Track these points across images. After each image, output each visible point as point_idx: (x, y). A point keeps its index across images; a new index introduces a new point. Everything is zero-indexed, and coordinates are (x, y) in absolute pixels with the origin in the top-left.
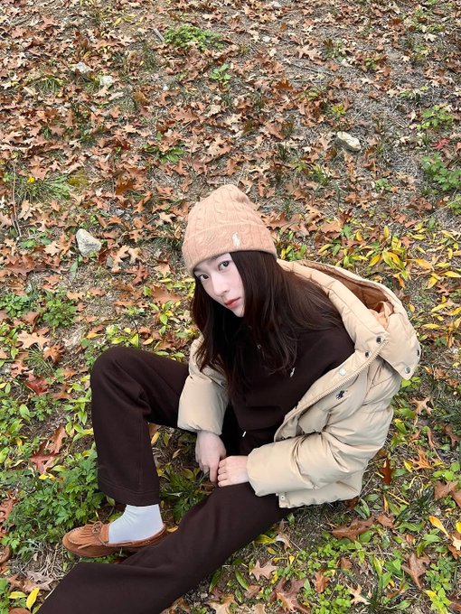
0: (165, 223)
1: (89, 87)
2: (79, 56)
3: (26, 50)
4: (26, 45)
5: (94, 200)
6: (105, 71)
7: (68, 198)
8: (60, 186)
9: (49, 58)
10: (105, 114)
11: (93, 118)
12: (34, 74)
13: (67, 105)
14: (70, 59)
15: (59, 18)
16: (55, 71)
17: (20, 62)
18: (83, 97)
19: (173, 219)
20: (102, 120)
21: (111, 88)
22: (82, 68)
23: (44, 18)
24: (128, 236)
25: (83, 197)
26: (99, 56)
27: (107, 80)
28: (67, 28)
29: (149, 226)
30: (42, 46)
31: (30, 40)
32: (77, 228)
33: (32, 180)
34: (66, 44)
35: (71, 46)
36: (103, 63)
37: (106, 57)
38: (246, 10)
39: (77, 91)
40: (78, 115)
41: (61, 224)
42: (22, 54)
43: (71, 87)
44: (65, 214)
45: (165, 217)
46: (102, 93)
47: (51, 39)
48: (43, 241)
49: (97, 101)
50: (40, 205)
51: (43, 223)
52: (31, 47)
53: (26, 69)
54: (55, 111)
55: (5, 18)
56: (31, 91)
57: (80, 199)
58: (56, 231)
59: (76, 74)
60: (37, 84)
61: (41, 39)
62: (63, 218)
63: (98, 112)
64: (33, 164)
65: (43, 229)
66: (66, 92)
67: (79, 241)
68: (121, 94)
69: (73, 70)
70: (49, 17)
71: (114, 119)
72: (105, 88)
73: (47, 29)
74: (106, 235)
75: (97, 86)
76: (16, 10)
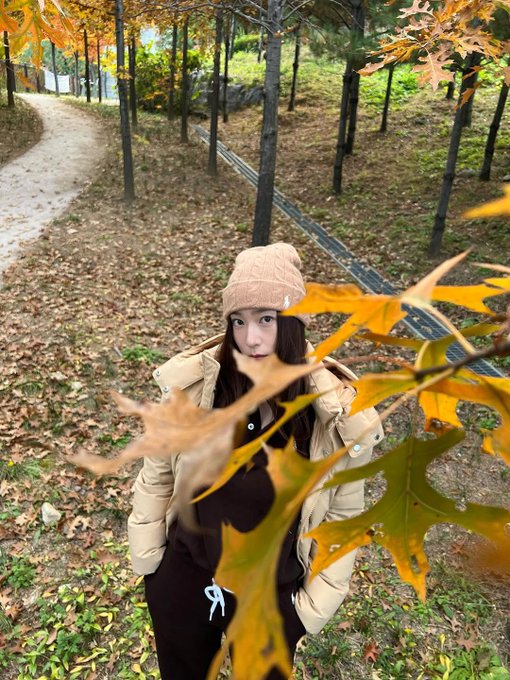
0: (112, 496)
1: (62, 391)
2: (58, 367)
3: (17, 361)
4: (18, 357)
5: (59, 479)
6: (76, 378)
7: (38, 477)
8: (34, 468)
9: (34, 367)
10: (74, 411)
11: (64, 414)
12: (22, 380)
13: (45, 403)
14: (51, 369)
15: (45, 337)
16: (38, 377)
17: (12, 371)
18: (58, 398)
19: (118, 493)
20: (70, 415)
21: (79, 391)
22: (59, 376)
23: (34, 338)
24: (82, 508)
25: (49, 477)
26: (73, 366)
27: (76, 385)
28: (50, 345)
29: (99, 500)
30: (30, 358)
31: (21, 353)
32: (43, 502)
33: (11, 464)
34: (50, 356)
35: (52, 358)
36: (75, 371)
37: (78, 367)
38: (182, 335)
39: (54, 393)
40: (53, 411)
41: (31, 499)
42: (14, 364)
43: (50, 390)
44: (34, 491)
45: (112, 492)
46: (72, 394)
47: (38, 353)
48: (15, 514)
49: (68, 401)
50: (16, 483)
51: (17, 498)
52: (23, 358)
53: (16, 376)
54: (35, 408)
55: (5, 336)
56: (18, 393)
57: (47, 478)
58: (27, 505)
59: (54, 381)
60: (23, 388)
61: (29, 353)
62: (32, 494)
63: (68, 409)
64: (13, 450)
65: (15, 503)
66: (44, 394)
67: (43, 513)
68: (86, 396)
69: (52, 377)
70: (37, 337)
71: (80, 415)
72: (75, 391)
73: (35, 346)
74: (65, 507)
75: (69, 390)
76: (13, 331)
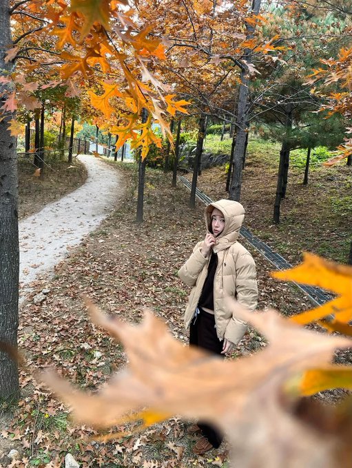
0: (119, 453)
1: (87, 358)
2: (86, 339)
3: (58, 332)
4: (59, 329)
5: (80, 432)
6: (97, 348)
7: (65, 430)
8: (62, 421)
9: (70, 337)
10: (94, 375)
11: (87, 377)
12: (60, 347)
13: (75, 367)
14: (80, 340)
15: (78, 316)
16: (72, 346)
17: (54, 339)
18: (84, 363)
19: (123, 450)
20: (92, 378)
21: (99, 359)
22: (86, 346)
23: (71, 315)
24: (96, 462)
25: (73, 430)
26: (96, 339)
27: (98, 354)
28: (81, 322)
29: (109, 455)
30: (67, 331)
31: (61, 326)
32: (67, 452)
33: (47, 416)
34: (80, 330)
35: (82, 332)
36: (97, 343)
37: (99, 340)
38: (172, 319)
39: (82, 359)
40: (79, 374)
41: (58, 449)
42: (56, 335)
43: (79, 357)
44: (62, 441)
45: (119, 448)
46: (94, 361)
47: (73, 327)
48: (46, 461)
49: (91, 367)
50: (48, 434)
51: (48, 447)
52: (63, 329)
53: (56, 343)
54: (68, 370)
55: (51, 313)
56: (56, 357)
57: (72, 431)
58: (53, 454)
59: (83, 350)
60: (61, 353)
61: (67, 326)
62: (59, 444)
63: (91, 373)
64: (49, 405)
65: (46, 452)
66: (75, 360)
67: (66, 463)
68: (103, 363)
69: (81, 347)
70: (73, 315)
71: (98, 379)
72: (96, 359)
73: (71, 321)
74: (83, 459)
75: (93, 357)
76: (57, 309)
